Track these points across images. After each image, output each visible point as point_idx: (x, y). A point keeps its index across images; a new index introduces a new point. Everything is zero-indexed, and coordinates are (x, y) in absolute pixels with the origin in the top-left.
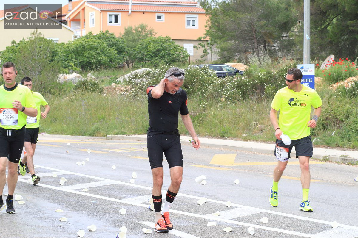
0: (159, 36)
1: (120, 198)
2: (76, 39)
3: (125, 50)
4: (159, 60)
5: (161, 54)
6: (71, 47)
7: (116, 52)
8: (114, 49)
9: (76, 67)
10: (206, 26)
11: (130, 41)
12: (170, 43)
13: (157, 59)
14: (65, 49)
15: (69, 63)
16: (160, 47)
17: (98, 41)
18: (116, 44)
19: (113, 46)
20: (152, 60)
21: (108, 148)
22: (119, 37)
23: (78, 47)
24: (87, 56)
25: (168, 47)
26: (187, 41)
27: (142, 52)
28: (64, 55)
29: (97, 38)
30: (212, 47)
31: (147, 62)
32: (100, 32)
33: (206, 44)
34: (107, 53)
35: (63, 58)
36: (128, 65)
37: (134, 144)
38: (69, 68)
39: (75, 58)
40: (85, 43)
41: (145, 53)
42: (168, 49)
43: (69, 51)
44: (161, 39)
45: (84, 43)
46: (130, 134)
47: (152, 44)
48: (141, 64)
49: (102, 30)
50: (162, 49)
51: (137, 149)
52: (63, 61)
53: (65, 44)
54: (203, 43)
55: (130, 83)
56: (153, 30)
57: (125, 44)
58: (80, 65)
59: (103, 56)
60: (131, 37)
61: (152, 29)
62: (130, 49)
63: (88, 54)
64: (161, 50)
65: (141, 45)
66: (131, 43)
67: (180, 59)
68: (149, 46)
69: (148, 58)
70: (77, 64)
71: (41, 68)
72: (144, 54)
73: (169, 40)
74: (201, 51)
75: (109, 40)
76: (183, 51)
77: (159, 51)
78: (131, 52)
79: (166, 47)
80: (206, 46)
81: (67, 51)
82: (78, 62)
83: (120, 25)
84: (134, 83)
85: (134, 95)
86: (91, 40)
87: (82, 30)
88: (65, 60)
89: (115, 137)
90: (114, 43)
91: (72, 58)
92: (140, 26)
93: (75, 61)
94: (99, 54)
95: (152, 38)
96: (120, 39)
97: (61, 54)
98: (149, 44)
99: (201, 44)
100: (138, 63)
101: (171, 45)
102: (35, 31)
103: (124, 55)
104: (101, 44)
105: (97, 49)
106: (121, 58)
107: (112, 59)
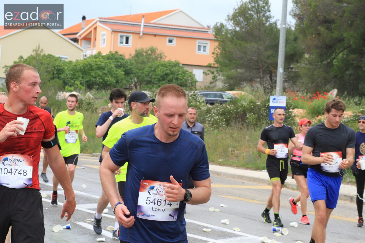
0: (168, 60)
2: (85, 58)
3: (133, 72)
5: (169, 79)
6: (78, 66)
7: (123, 73)
9: (81, 86)
10: (213, 53)
11: (139, 63)
12: (178, 68)
13: (165, 83)
14: (72, 67)
15: (75, 81)
16: (168, 71)
17: (107, 61)
18: (125, 66)
19: (121, 67)
20: (159, 83)
22: (129, 59)
23: (86, 66)
24: (93, 75)
25: (176, 71)
26: (197, 67)
28: (70, 73)
29: (106, 58)
30: (221, 73)
31: (154, 85)
32: (110, 52)
33: (215, 71)
34: (114, 74)
35: (69, 76)
36: (136, 87)
38: (74, 86)
39: (81, 77)
40: (92, 62)
41: (153, 77)
42: (176, 74)
43: (76, 69)
44: (170, 63)
47: (160, 67)
48: (148, 86)
49: (112, 51)
50: (170, 74)
52: (70, 80)
53: (73, 62)
54: (212, 70)
56: (163, 54)
57: (134, 66)
58: (86, 84)
60: (141, 59)
61: (162, 52)
62: (138, 71)
63: (95, 73)
64: (169, 74)
65: (149, 68)
66: (140, 65)
67: (188, 84)
68: (158, 69)
69: (156, 81)
73: (178, 64)
74: (210, 77)
75: (118, 61)
76: (192, 76)
77: (167, 74)
78: (139, 74)
79: (175, 71)
80: (215, 73)
81: (74, 69)
82: (84, 81)
83: (131, 47)
86: (99, 60)
87: (92, 50)
88: (72, 78)
90: (123, 64)
91: (79, 77)
92: (150, 49)
93: (81, 80)
94: (106, 74)
95: (161, 61)
96: (129, 61)
97: (68, 73)
98: (158, 67)
99: (210, 70)
100: (145, 86)
101: (179, 70)
102: (37, 48)
103: (132, 77)
104: (109, 65)
105: (104, 69)
106: (128, 79)
107: (118, 80)
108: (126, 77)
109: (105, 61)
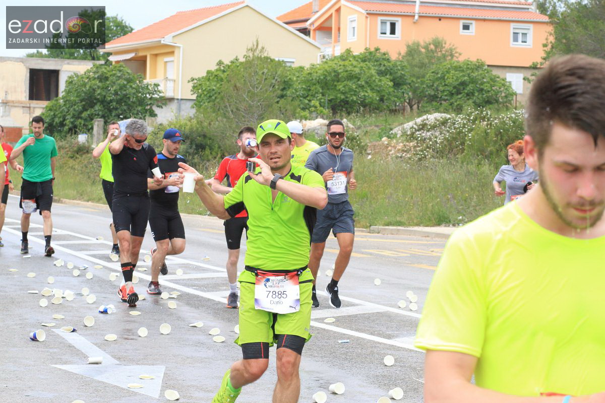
0: (465, 60)
1: (389, 337)
2: (325, 60)
3: (407, 81)
4: (463, 100)
5: (468, 90)
6: (315, 74)
7: (391, 84)
8: (387, 78)
9: (322, 108)
10: (546, 45)
11: (416, 66)
12: (483, 72)
13: (461, 98)
14: (304, 77)
15: (310, 101)
16: (466, 78)
17: (362, 64)
18: (392, 71)
19: (386, 75)
20: (451, 98)
21: (372, 249)
22: (397, 59)
23: (327, 74)
24: (341, 90)
25: (479, 77)
26: (513, 69)
27: (435, 85)
28: (302, 88)
29: (359, 60)
31: (443, 102)
32: (366, 49)
34: (377, 86)
35: (301, 93)
36: (411, 107)
37: (416, 242)
38: (310, 109)
39: (321, 93)
40: (339, 68)
41: (441, 88)
42: (480, 82)
43: (311, 80)
44: (468, 64)
45: (337, 68)
46: (411, 225)
47: (452, 72)
48: (432, 105)
49: (368, 46)
50: (470, 82)
51: (423, 251)
52: (301, 99)
53: (305, 68)
55: (413, 137)
56: (455, 49)
57: (407, 70)
58: (330, 105)
59: (369, 91)
60: (418, 59)
61: (453, 46)
62: (414, 80)
63: (344, 87)
64: (468, 83)
65: (433, 74)
66: (417, 69)
67: (500, 98)
68: (448, 75)
69: (446, 95)
70: (325, 104)
71: (263, 109)
72: (439, 89)
73: (481, 66)
75: (381, 64)
76: (506, 85)
77: (463, 84)
78: (417, 85)
79: (477, 77)
81: (308, 81)
82: (326, 99)
83: (400, 39)
84: (419, 139)
85: (419, 159)
86: (349, 62)
87: (334, 46)
88: (305, 96)
89: (385, 229)
90: (388, 68)
91: (317, 93)
92: (433, 41)
93: (321, 99)
94: (362, 87)
95: (453, 61)
96: (398, 63)
97: (298, 86)
98: (448, 72)
99: (536, 73)
100: (427, 105)
101: (485, 75)
102: (254, 45)
103: (405, 89)
104: (366, 71)
105: (359, 79)
106: (400, 94)
107: (384, 96)
108: (396, 91)
109: (359, 66)
